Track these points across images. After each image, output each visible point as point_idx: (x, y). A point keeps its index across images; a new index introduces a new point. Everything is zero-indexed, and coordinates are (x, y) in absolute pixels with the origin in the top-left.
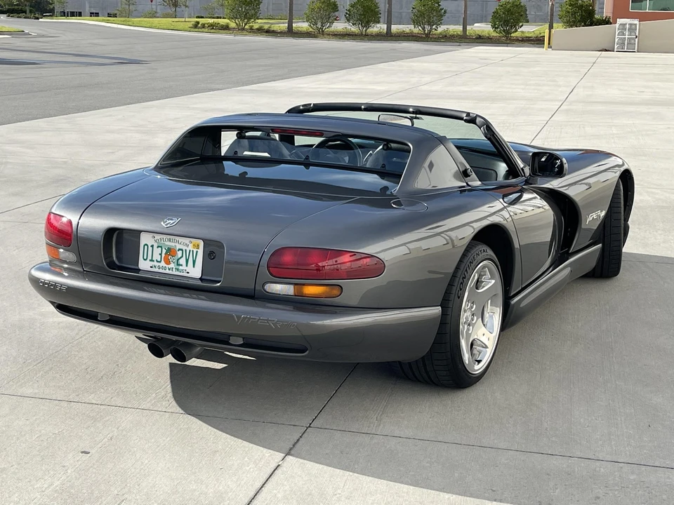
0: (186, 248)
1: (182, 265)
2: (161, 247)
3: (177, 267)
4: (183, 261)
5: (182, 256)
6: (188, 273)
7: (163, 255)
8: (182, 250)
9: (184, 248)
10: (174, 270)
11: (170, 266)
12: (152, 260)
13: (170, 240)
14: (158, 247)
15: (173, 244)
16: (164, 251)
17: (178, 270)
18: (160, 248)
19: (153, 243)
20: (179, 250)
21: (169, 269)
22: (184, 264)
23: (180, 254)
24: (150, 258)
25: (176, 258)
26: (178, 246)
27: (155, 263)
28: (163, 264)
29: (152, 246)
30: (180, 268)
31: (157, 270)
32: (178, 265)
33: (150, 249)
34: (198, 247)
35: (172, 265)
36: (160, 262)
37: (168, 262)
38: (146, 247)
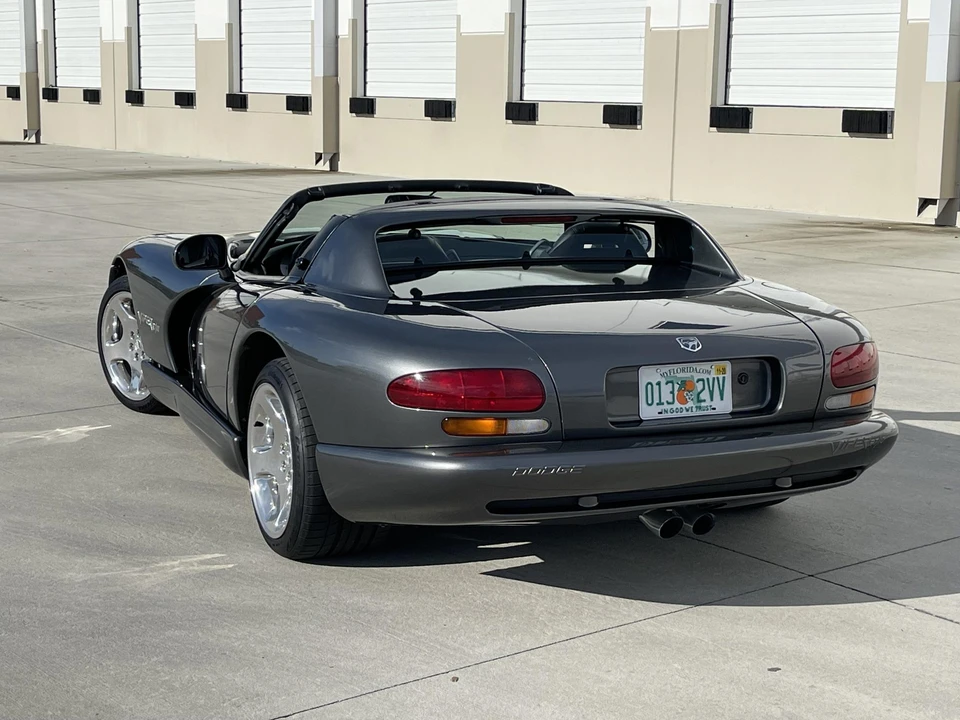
0: (708, 376)
1: (704, 401)
2: (672, 382)
3: (698, 405)
4: (705, 395)
5: (704, 389)
6: (714, 409)
7: (676, 393)
8: (703, 380)
9: (705, 376)
10: (694, 409)
11: (687, 406)
12: (660, 403)
13: (683, 370)
14: (667, 384)
15: (688, 375)
16: (677, 387)
17: (699, 408)
18: (670, 385)
19: (659, 379)
20: (698, 381)
21: (687, 410)
22: (707, 397)
23: (699, 386)
24: (656, 401)
25: (695, 392)
26: (697, 376)
27: (666, 407)
28: (677, 405)
29: (659, 384)
30: (703, 404)
31: (669, 415)
32: (700, 401)
33: (656, 388)
34: (724, 371)
35: (690, 404)
36: (673, 403)
37: (683, 401)
38: (649, 386)
